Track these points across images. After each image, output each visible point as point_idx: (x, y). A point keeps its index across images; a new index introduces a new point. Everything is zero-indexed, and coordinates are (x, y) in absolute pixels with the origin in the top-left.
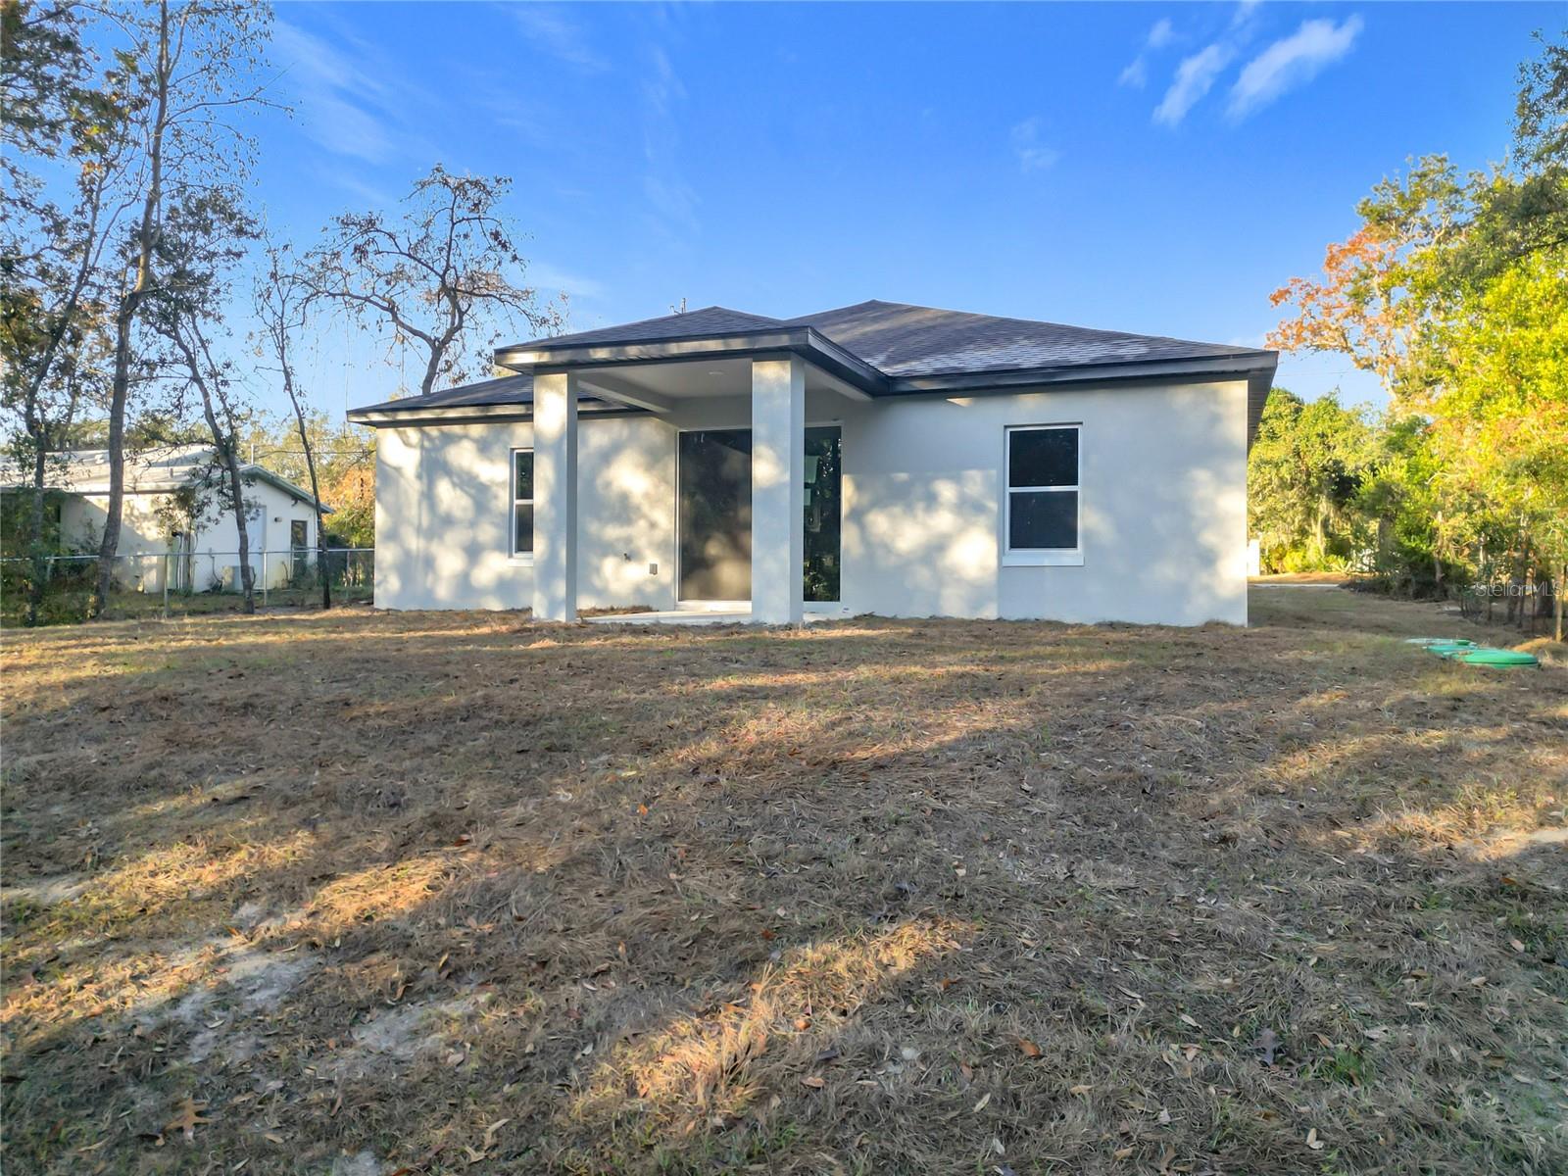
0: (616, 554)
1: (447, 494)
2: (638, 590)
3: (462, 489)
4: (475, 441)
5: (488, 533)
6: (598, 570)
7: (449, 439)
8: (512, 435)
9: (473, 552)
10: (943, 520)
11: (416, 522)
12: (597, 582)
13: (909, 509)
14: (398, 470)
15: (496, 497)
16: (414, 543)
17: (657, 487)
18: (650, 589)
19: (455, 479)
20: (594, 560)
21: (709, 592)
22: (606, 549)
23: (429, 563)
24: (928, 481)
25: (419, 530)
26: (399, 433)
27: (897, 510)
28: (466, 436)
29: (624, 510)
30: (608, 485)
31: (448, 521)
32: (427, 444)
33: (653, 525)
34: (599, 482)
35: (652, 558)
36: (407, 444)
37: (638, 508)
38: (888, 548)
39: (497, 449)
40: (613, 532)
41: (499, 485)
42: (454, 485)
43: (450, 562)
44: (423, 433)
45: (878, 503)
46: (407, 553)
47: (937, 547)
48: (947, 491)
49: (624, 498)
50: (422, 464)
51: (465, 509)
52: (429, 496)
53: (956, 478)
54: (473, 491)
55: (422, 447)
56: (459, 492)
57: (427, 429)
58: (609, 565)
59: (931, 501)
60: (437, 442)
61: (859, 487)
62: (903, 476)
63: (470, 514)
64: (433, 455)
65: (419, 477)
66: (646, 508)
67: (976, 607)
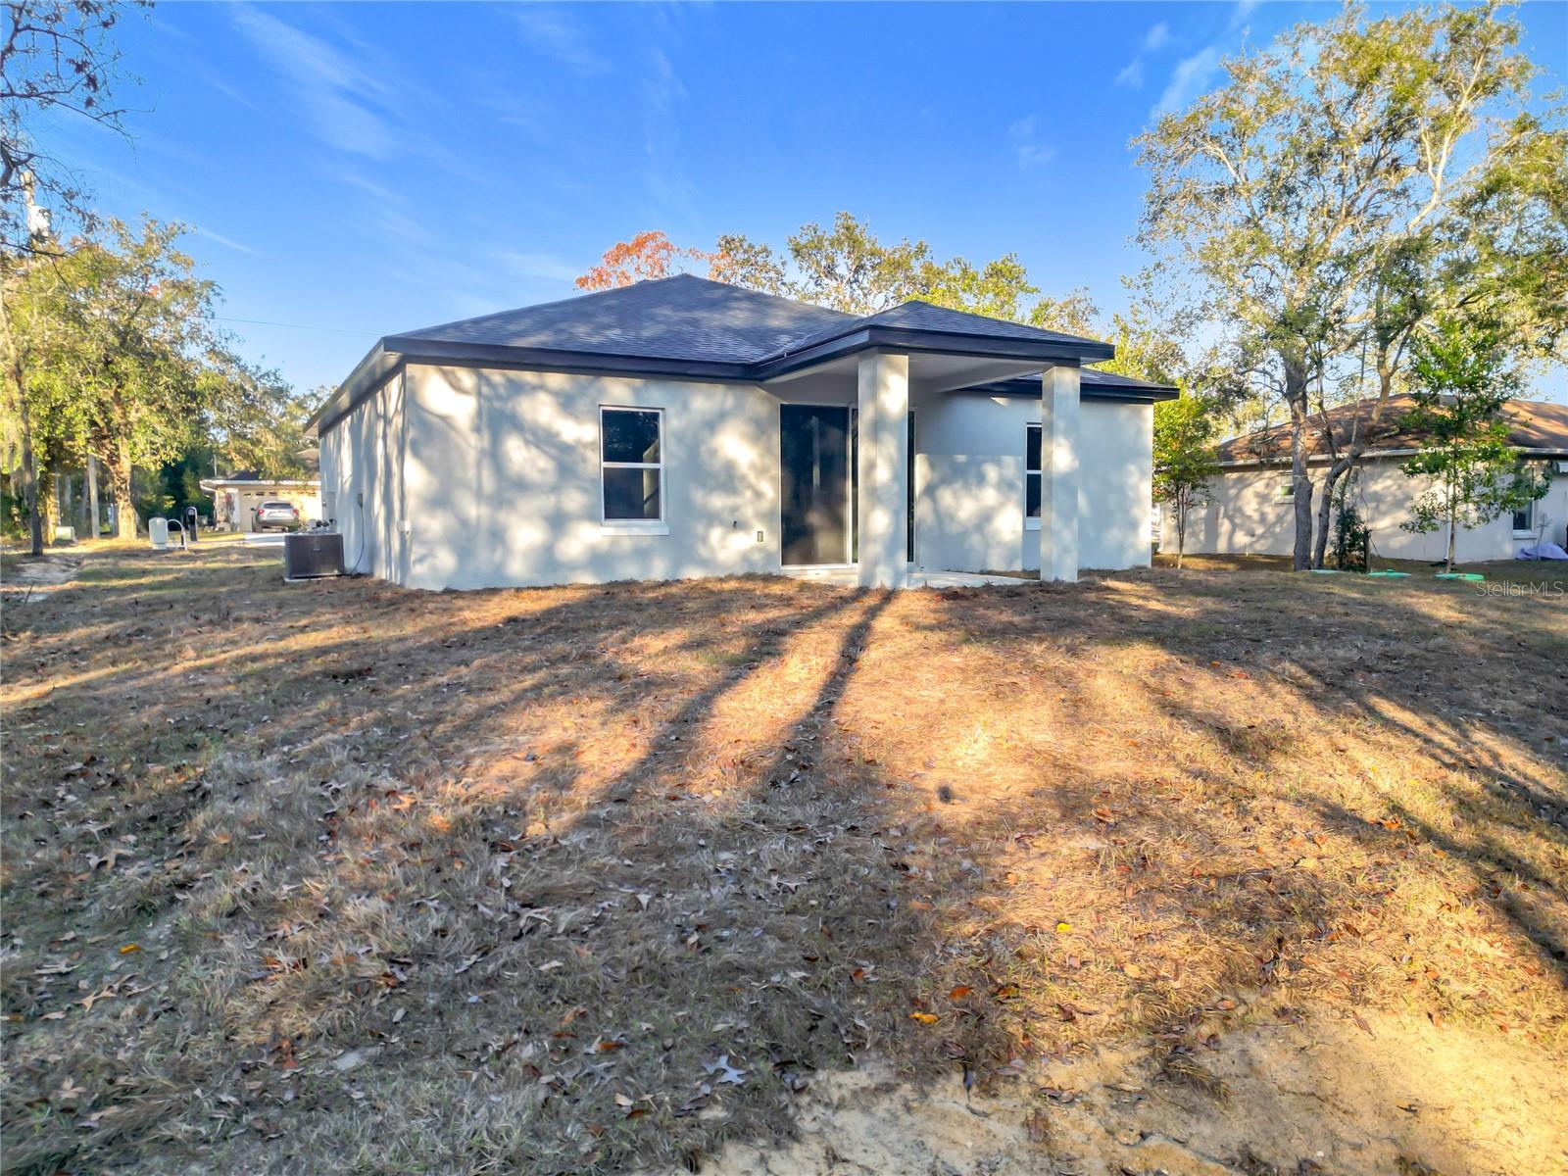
0: (722, 523)
1: (517, 452)
2: (745, 558)
3: (537, 446)
4: (555, 394)
5: (574, 500)
6: (704, 540)
7: (517, 388)
8: (602, 392)
9: (558, 522)
10: (990, 496)
11: (474, 485)
12: (703, 552)
13: (967, 486)
14: (444, 418)
15: (584, 460)
16: (473, 510)
17: (762, 456)
18: (756, 556)
19: (529, 437)
20: (700, 529)
21: (809, 558)
22: (712, 518)
23: (497, 536)
24: (979, 464)
25: (479, 495)
26: (445, 374)
27: (958, 486)
28: (542, 387)
29: (728, 480)
30: (713, 453)
31: (522, 485)
32: (485, 390)
33: (758, 495)
34: (703, 449)
35: (759, 527)
36: (458, 388)
37: (743, 478)
38: (952, 518)
39: (583, 405)
40: (718, 502)
41: (586, 446)
42: (527, 442)
43: (526, 534)
44: (480, 376)
45: (945, 481)
46: (464, 522)
47: (985, 518)
48: (992, 473)
49: (730, 467)
50: (479, 413)
51: (542, 471)
52: (494, 456)
53: (998, 463)
54: (553, 451)
55: (479, 394)
56: (534, 450)
57: (486, 371)
58: (716, 534)
59: (981, 480)
60: (502, 391)
61: (932, 466)
62: (961, 458)
63: (551, 478)
64: (497, 404)
65: (477, 429)
66: (752, 478)
67: (1011, 562)
